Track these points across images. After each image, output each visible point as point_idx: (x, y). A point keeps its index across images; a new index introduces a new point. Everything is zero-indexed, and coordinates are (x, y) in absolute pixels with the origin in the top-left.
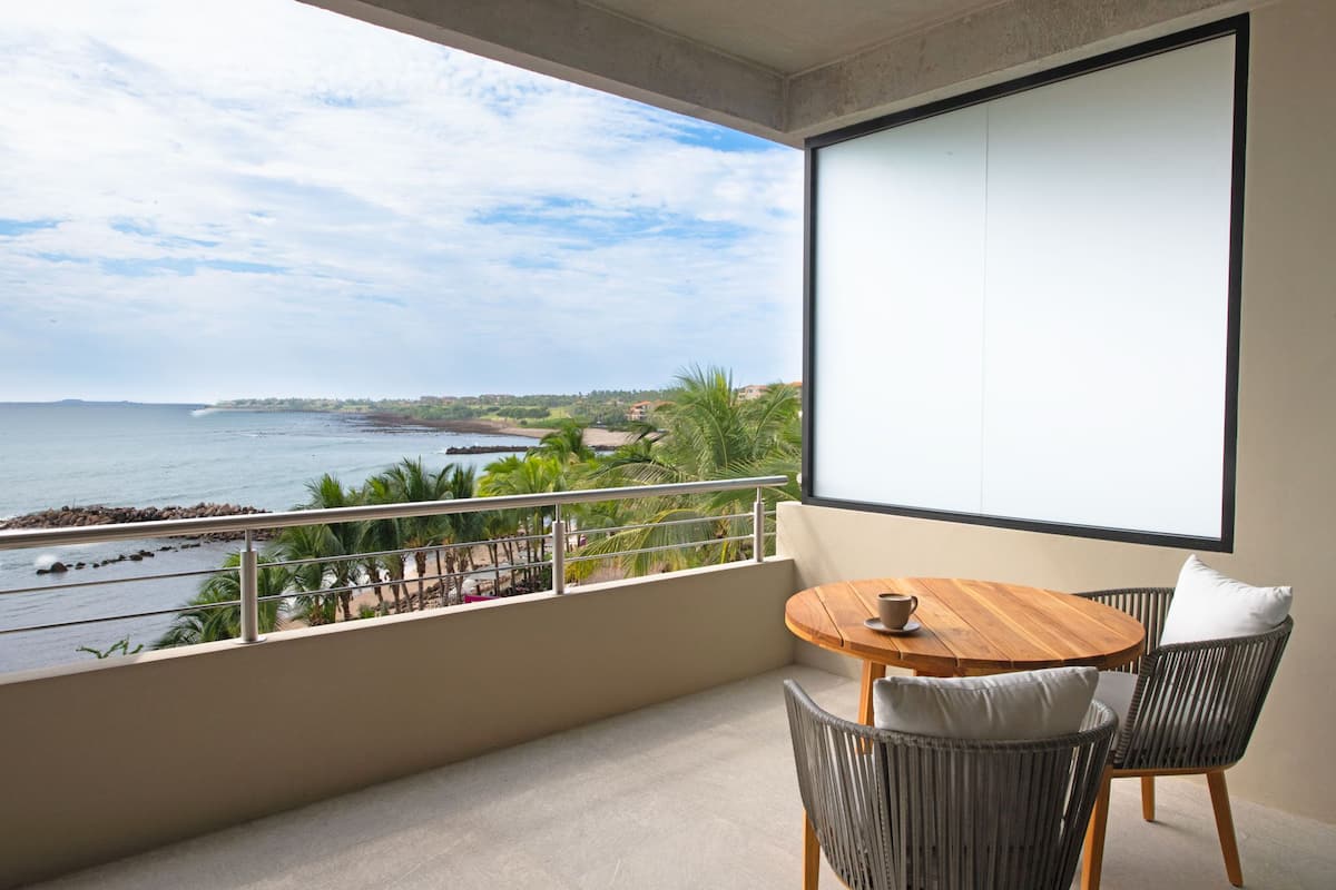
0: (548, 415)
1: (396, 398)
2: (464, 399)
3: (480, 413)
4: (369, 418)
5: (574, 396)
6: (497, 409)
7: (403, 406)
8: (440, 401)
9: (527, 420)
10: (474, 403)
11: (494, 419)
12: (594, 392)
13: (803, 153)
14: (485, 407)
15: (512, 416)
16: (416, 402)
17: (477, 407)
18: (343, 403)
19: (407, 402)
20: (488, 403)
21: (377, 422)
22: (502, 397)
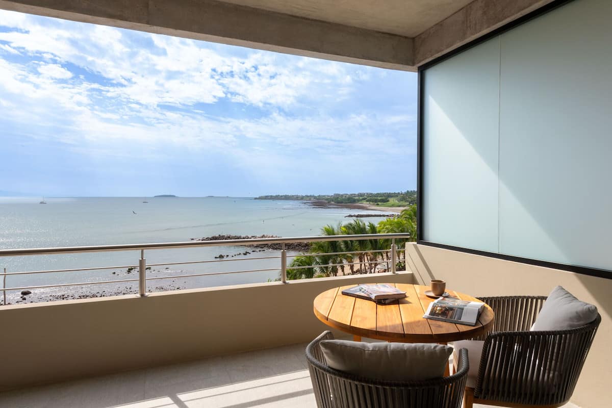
0: (388, 201)
1: (324, 195)
2: (352, 195)
3: (358, 200)
4: (314, 203)
5: (399, 193)
6: (366, 199)
7: (327, 198)
8: (342, 195)
9: (379, 203)
10: (356, 196)
11: (365, 204)
12: (408, 191)
13: (417, 73)
14: (361, 198)
15: (373, 202)
16: (332, 196)
17: (357, 198)
18: (304, 197)
19: (328, 196)
20: (361, 196)
21: (318, 204)
22: (367, 194)
